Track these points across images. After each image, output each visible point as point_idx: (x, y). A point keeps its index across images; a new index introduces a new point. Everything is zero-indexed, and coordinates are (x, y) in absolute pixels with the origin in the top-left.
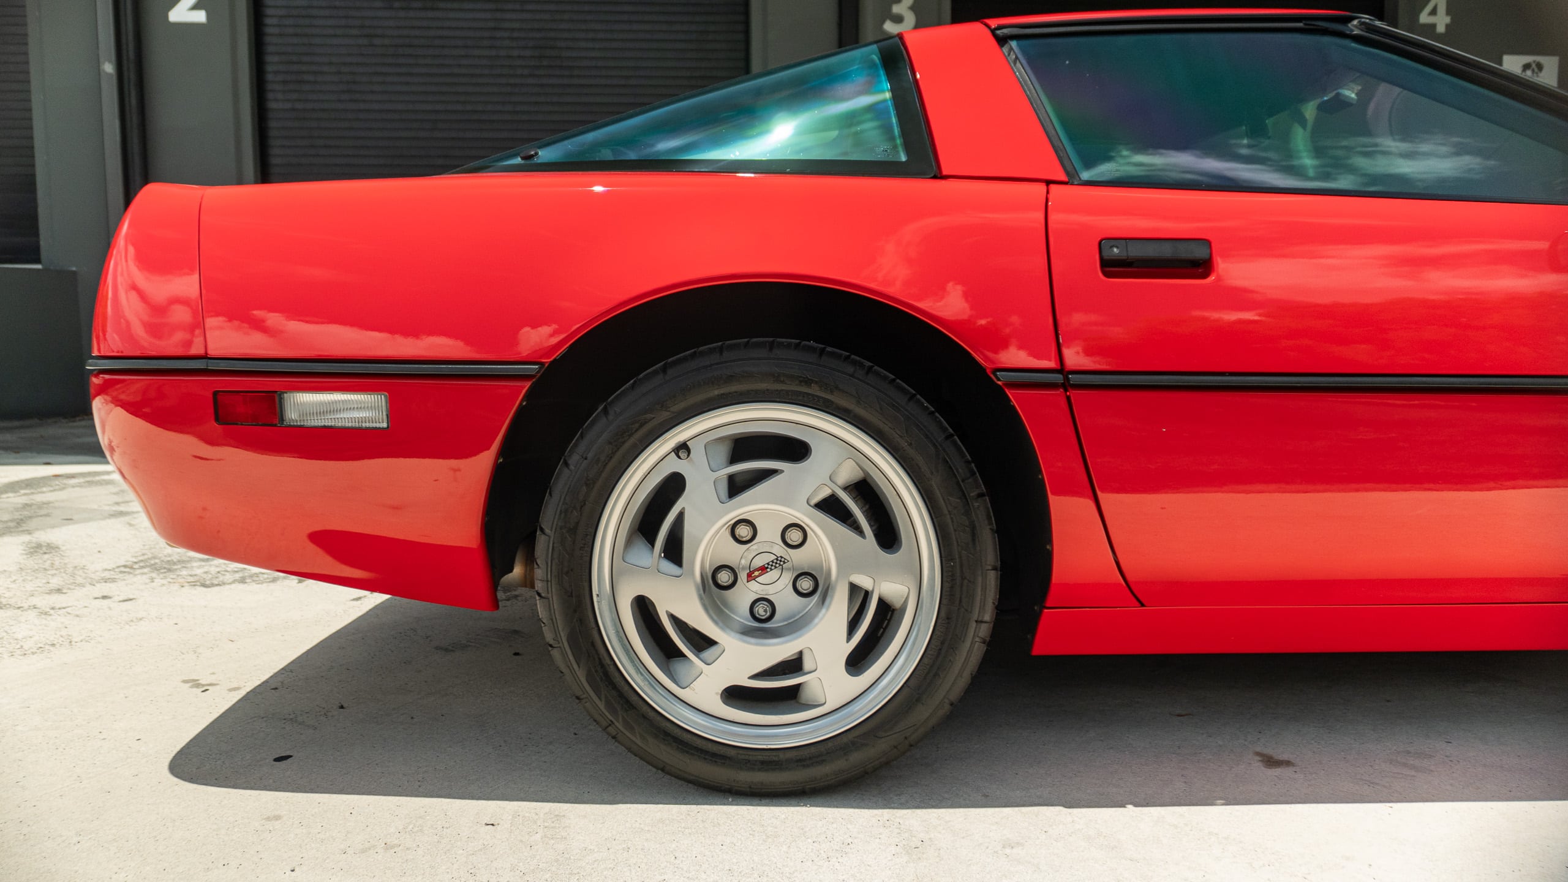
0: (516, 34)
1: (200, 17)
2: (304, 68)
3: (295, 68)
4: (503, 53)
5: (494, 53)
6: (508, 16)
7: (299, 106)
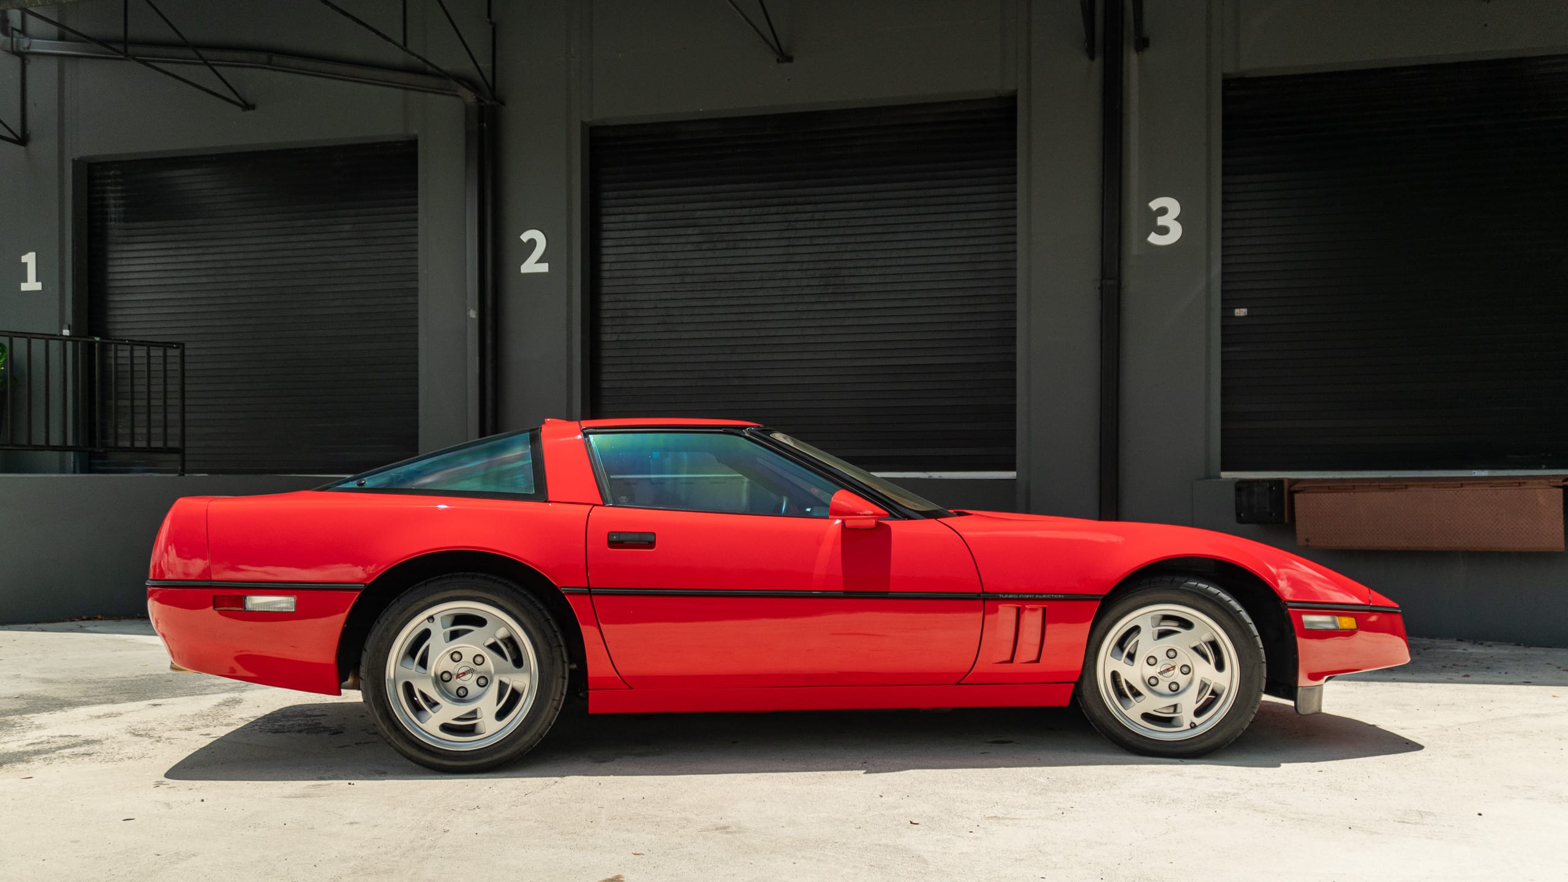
0: (805, 266)
1: (544, 268)
2: (628, 305)
3: (621, 305)
4: (793, 283)
5: (785, 283)
6: (798, 250)
7: (623, 337)
